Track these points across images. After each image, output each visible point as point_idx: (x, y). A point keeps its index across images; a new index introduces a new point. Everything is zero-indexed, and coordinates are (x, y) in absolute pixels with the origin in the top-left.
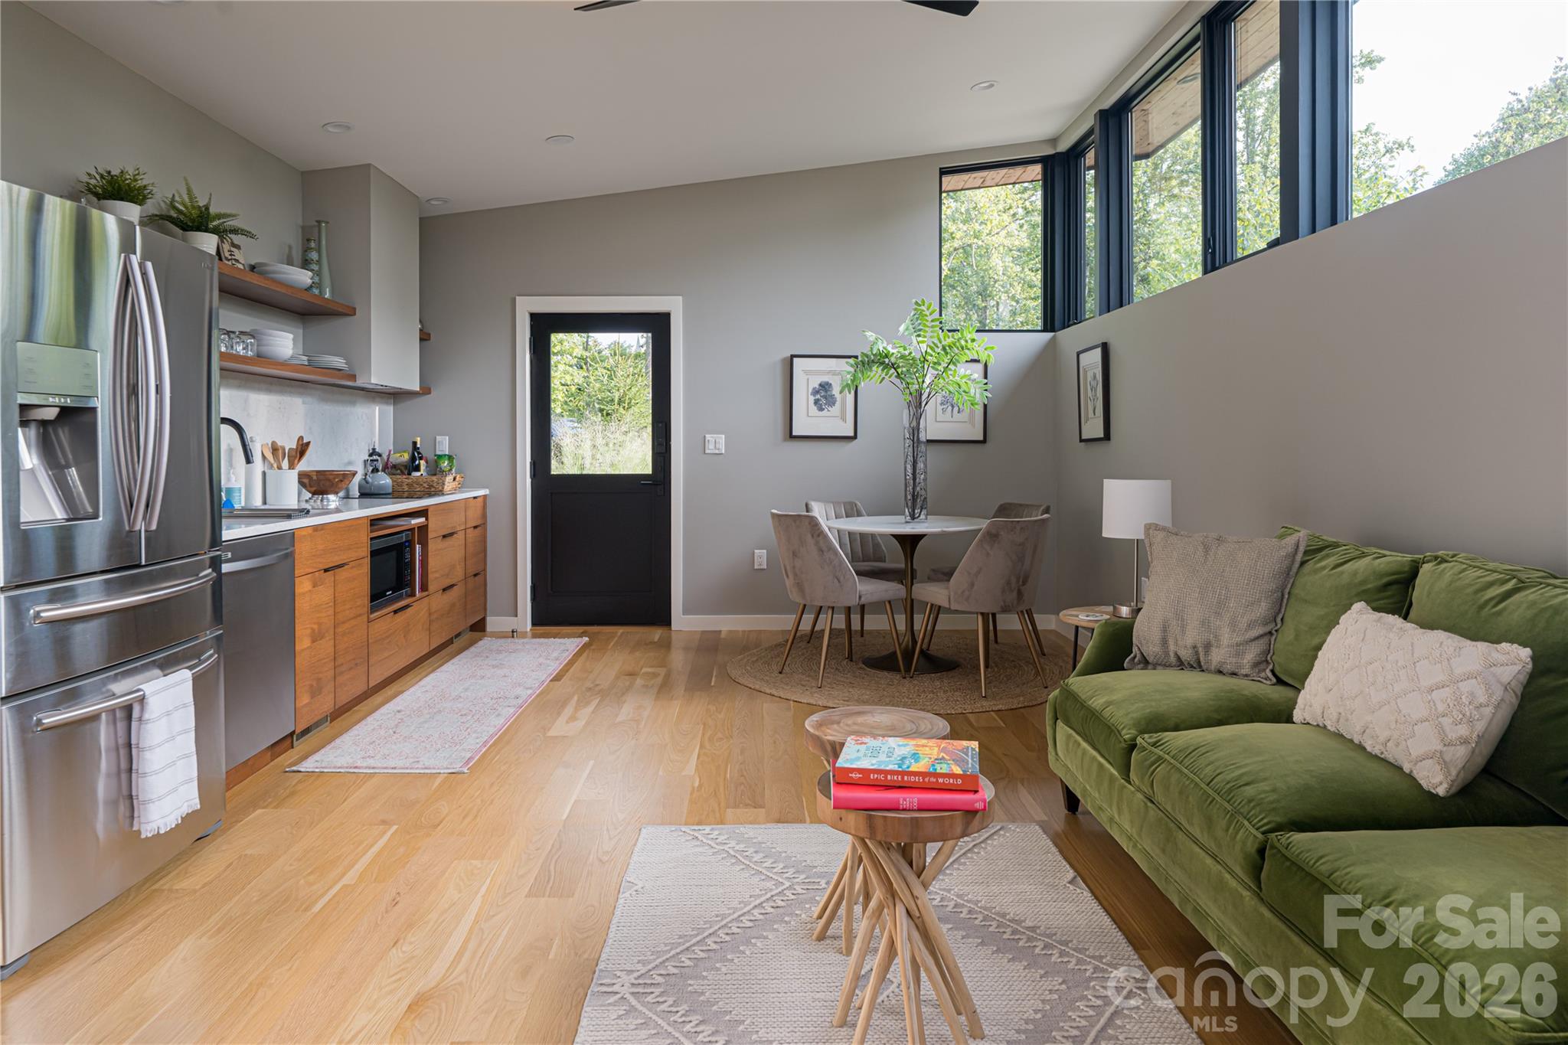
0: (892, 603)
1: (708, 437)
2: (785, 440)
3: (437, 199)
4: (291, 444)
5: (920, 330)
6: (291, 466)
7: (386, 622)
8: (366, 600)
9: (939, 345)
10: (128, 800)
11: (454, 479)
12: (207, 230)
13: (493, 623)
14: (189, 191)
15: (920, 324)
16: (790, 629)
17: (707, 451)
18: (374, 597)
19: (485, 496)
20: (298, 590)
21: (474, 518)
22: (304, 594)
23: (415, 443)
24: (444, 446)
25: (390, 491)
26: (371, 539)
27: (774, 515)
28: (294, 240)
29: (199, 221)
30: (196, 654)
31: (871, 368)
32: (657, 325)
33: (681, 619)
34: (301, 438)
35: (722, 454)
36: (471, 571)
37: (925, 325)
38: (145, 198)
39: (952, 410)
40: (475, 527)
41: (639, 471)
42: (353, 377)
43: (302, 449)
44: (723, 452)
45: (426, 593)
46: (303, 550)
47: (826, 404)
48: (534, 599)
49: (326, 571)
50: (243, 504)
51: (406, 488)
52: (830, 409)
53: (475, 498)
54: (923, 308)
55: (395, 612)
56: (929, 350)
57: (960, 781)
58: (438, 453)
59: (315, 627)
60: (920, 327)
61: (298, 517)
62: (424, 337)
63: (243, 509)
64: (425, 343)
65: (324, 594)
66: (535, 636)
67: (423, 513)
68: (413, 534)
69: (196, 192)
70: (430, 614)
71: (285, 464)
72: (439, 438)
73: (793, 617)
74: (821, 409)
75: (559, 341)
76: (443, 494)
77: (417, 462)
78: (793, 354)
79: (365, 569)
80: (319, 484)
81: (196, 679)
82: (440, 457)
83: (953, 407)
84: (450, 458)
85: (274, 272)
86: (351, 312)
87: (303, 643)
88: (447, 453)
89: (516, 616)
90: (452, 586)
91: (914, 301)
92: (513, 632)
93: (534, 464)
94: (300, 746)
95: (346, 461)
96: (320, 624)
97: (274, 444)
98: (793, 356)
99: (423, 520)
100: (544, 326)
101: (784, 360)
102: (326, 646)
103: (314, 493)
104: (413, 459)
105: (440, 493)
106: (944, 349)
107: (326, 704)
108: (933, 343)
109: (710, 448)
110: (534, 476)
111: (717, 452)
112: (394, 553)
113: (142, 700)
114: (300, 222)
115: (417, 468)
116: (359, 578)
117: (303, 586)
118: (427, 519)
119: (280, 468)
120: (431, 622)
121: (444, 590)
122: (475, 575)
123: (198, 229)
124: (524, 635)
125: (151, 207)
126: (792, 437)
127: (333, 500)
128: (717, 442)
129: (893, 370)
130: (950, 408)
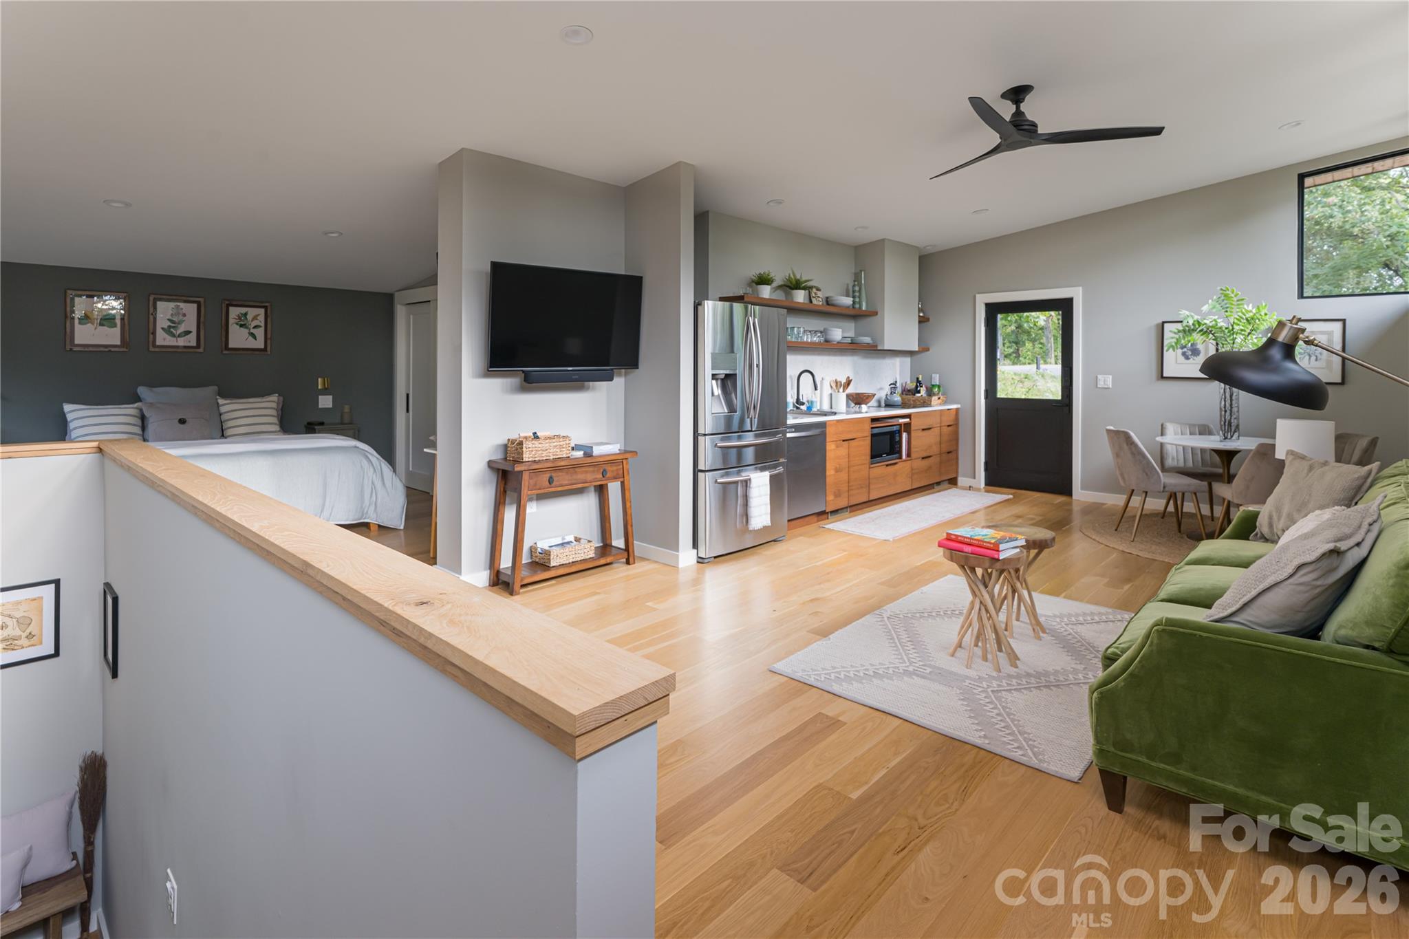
0: (1198, 494)
1: (1099, 377)
2: (1158, 380)
3: (928, 246)
4: (844, 381)
5: (1227, 308)
6: (844, 391)
7: (880, 470)
8: (868, 457)
9: (1244, 317)
10: (746, 515)
11: (939, 398)
12: (800, 289)
13: (962, 481)
14: (793, 273)
15: (1226, 304)
16: (1138, 506)
17: (1099, 386)
18: (872, 457)
19: (957, 410)
20: (828, 448)
21: (949, 419)
22: (831, 450)
23: (918, 379)
24: (936, 380)
25: (900, 403)
26: (872, 428)
27: (1108, 431)
28: (849, 280)
29: (796, 285)
30: (775, 467)
31: (1191, 334)
32: (1064, 307)
33: (1080, 493)
34: (849, 377)
35: (1109, 388)
36: (945, 448)
37: (1232, 304)
38: (772, 281)
39: (1310, 359)
40: (949, 426)
41: (1051, 397)
42: (876, 346)
43: (849, 382)
44: (1111, 386)
45: (909, 458)
46: (830, 431)
47: (1192, 355)
48: (986, 469)
49: (844, 441)
50: (819, 408)
51: (912, 402)
52: (1195, 358)
53: (949, 409)
54: (1227, 292)
55: (887, 465)
56: (1236, 321)
57: (992, 546)
58: (933, 383)
59: (838, 466)
60: (1227, 305)
61: (831, 415)
62: (923, 321)
63: (818, 410)
64: (923, 324)
65: (843, 451)
66: (987, 491)
67: (908, 416)
68: (901, 427)
69: (796, 272)
70: (912, 469)
71: (841, 390)
72: (933, 375)
73: (1125, 497)
74: (1187, 358)
75: (1001, 319)
76: (931, 406)
77: (919, 389)
78: (1164, 320)
79: (867, 442)
80: (858, 400)
81: (771, 476)
82: (933, 386)
83: (1310, 356)
84: (939, 387)
85: (836, 300)
86: (876, 313)
87: (830, 472)
88: (938, 384)
89: (974, 478)
90: (929, 457)
91: (1219, 288)
92: (970, 487)
93: (986, 391)
94: (831, 518)
95: (879, 387)
96: (840, 465)
97: (836, 380)
98: (1164, 323)
99: (907, 420)
100: (994, 310)
101: (1157, 325)
102: (844, 476)
103: (856, 404)
104: (917, 387)
105: (929, 405)
106: (1247, 319)
107: (843, 502)
108: (1239, 316)
109: (1101, 384)
110: (986, 397)
111: (1106, 387)
112: (889, 436)
113: (750, 479)
114: (853, 271)
115: (919, 392)
116: (865, 446)
117: (830, 447)
118: (910, 420)
119: (838, 392)
120: (912, 474)
121: (923, 458)
122: (949, 453)
123: (796, 289)
124: (978, 490)
125: (775, 284)
126: (1162, 377)
127: (864, 407)
128: (1106, 381)
129: (1211, 336)
130: (1307, 357)
